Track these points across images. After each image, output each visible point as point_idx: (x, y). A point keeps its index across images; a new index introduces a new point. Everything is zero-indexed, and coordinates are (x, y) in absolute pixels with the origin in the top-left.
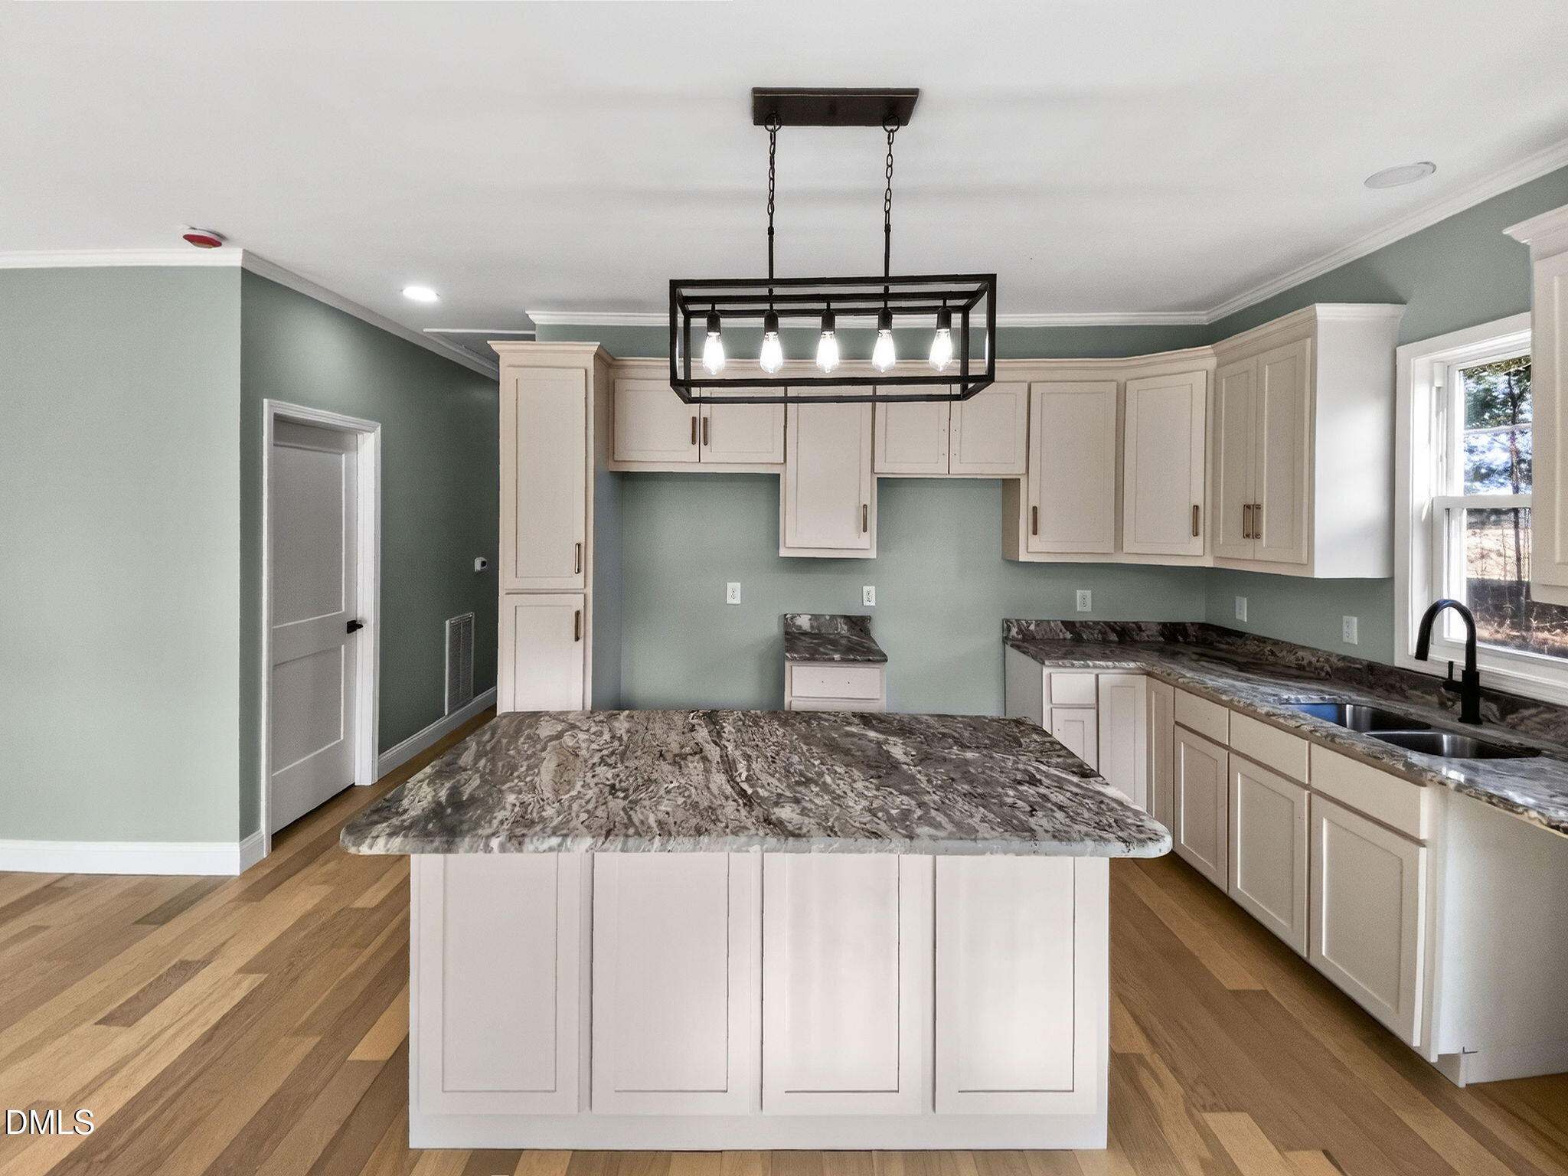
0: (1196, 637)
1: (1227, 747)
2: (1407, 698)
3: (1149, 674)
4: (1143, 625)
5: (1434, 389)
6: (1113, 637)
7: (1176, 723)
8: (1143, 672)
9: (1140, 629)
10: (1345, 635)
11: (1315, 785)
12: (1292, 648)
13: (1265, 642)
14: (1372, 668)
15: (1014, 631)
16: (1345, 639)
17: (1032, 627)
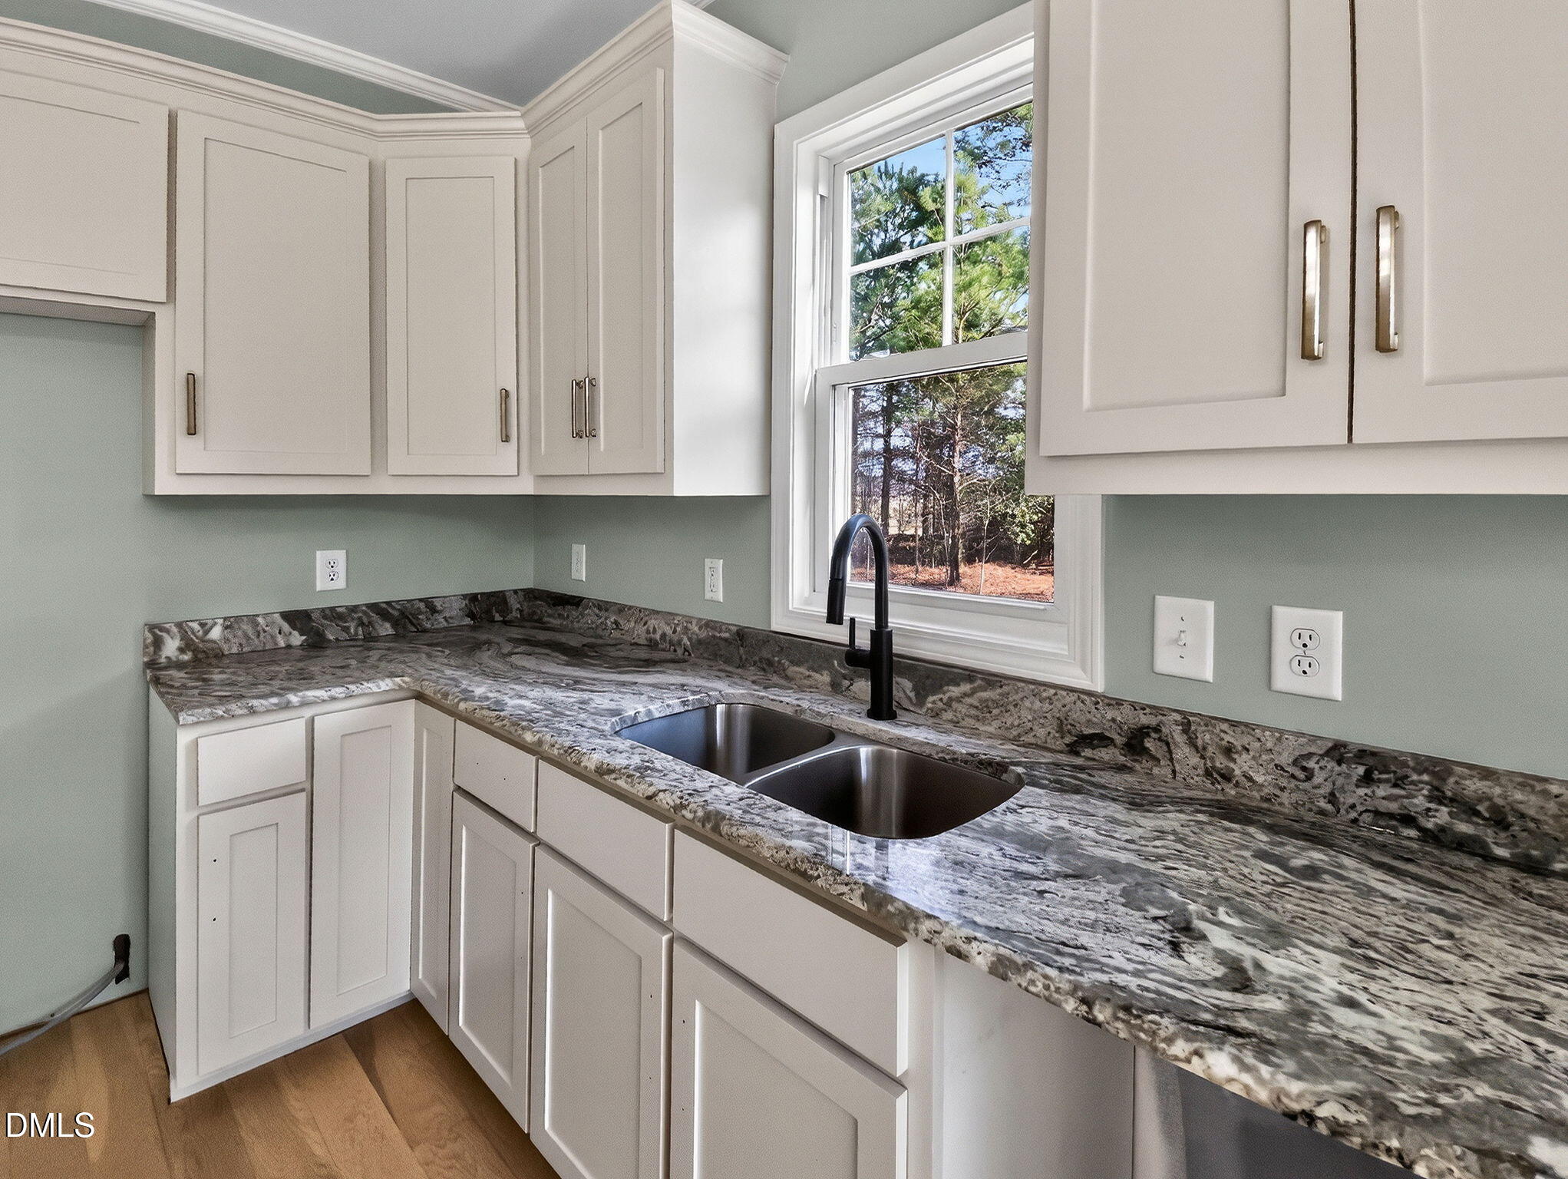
0: (521, 611)
1: (531, 836)
2: (787, 678)
3: (420, 697)
4: (438, 604)
5: (818, 197)
6: (386, 629)
7: (458, 789)
8: (408, 694)
9: (433, 610)
10: (707, 589)
11: (681, 926)
12: (643, 614)
13: (607, 610)
14: (742, 635)
15: (171, 647)
16: (708, 595)
17: (216, 633)
